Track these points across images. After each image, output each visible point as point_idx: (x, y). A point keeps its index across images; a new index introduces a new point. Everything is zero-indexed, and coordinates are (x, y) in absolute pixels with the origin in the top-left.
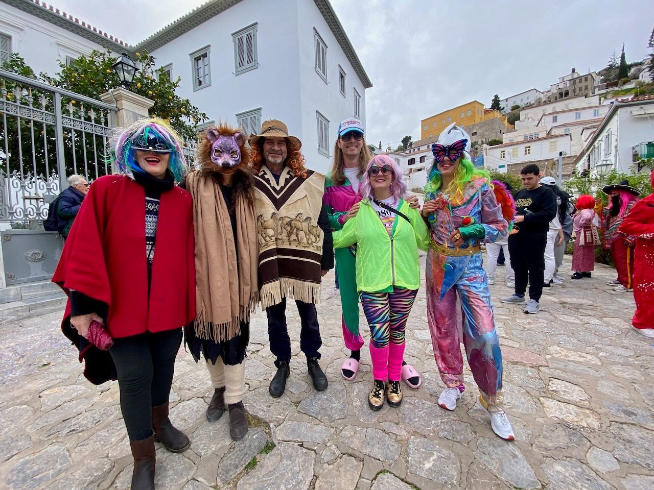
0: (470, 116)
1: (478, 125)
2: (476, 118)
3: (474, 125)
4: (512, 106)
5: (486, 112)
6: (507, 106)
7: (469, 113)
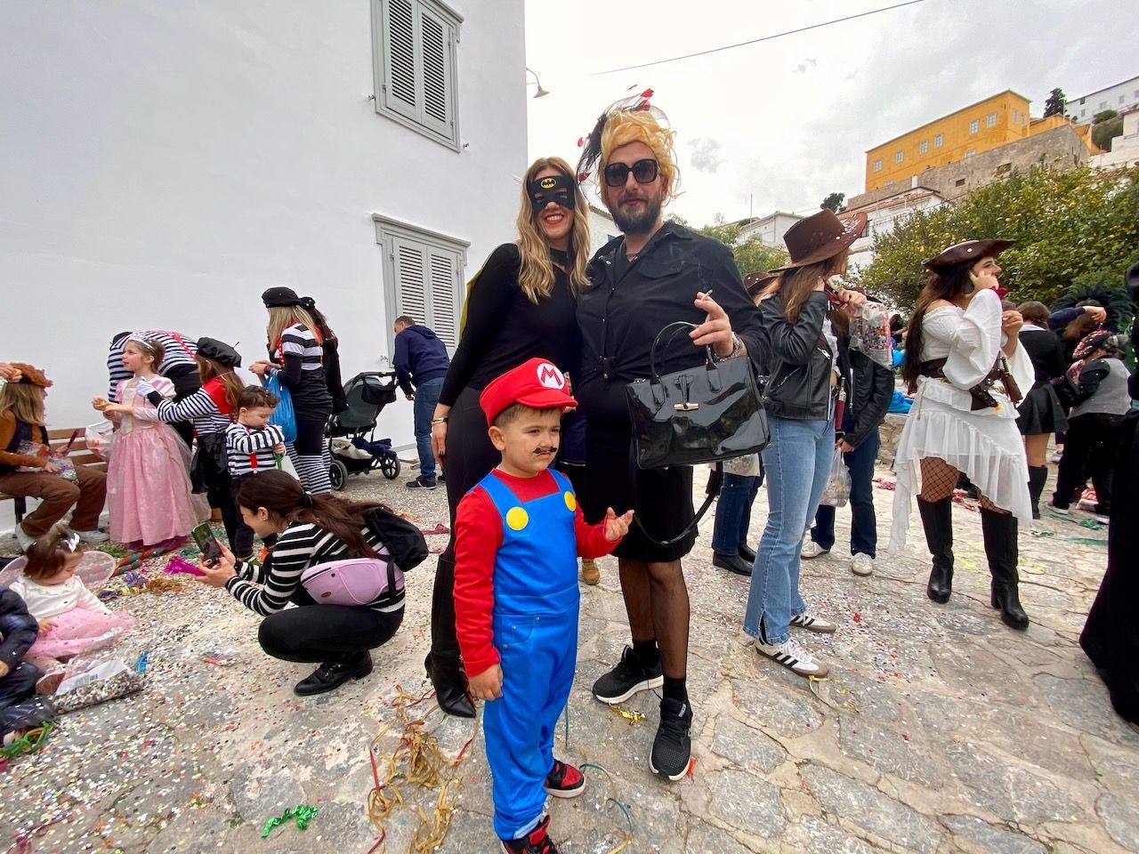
0: (994, 128)
1: (1012, 148)
2: (1008, 133)
3: (1003, 149)
4: (1097, 112)
5: (1034, 123)
6: (1083, 113)
7: (992, 122)
